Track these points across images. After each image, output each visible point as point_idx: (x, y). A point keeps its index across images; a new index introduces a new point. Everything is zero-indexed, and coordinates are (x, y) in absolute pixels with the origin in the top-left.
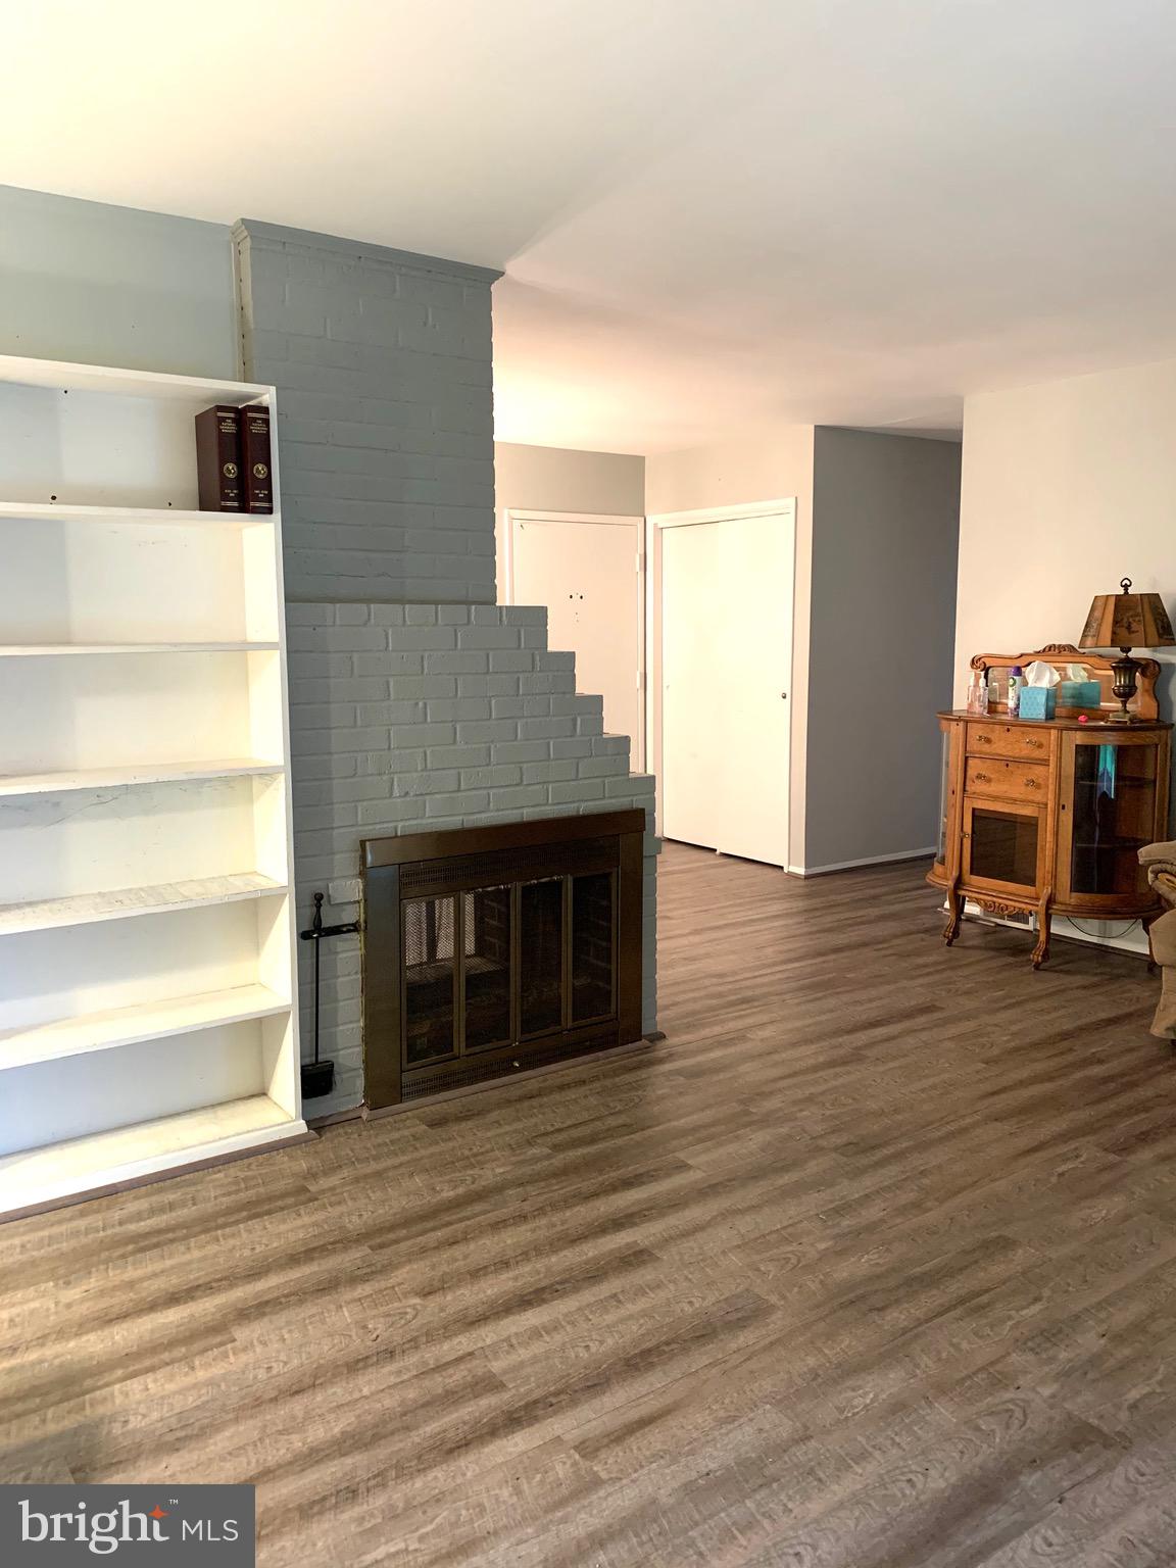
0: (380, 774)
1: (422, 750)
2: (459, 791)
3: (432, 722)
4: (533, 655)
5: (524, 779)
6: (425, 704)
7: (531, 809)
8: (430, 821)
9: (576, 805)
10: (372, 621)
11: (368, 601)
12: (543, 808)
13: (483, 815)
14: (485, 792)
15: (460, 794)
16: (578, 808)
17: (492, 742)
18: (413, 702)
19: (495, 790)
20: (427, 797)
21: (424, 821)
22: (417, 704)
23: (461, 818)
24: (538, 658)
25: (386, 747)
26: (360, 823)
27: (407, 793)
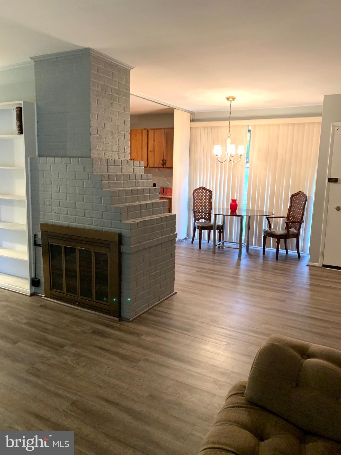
0: (49, 206)
1: (58, 200)
2: (68, 214)
3: (61, 193)
4: (88, 175)
5: (86, 215)
6: (59, 187)
7: (88, 225)
8: (61, 222)
9: (101, 227)
10: (48, 162)
11: (47, 157)
12: (91, 226)
13: (74, 224)
14: (74, 216)
15: (68, 216)
16: (103, 228)
17: (77, 201)
18: (57, 186)
19: (77, 217)
20: (60, 215)
21: (59, 222)
22: (58, 187)
23: (68, 223)
24: (89, 176)
25: (50, 198)
26: (45, 218)
27: (55, 213)
